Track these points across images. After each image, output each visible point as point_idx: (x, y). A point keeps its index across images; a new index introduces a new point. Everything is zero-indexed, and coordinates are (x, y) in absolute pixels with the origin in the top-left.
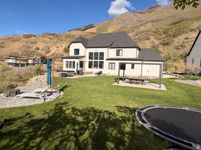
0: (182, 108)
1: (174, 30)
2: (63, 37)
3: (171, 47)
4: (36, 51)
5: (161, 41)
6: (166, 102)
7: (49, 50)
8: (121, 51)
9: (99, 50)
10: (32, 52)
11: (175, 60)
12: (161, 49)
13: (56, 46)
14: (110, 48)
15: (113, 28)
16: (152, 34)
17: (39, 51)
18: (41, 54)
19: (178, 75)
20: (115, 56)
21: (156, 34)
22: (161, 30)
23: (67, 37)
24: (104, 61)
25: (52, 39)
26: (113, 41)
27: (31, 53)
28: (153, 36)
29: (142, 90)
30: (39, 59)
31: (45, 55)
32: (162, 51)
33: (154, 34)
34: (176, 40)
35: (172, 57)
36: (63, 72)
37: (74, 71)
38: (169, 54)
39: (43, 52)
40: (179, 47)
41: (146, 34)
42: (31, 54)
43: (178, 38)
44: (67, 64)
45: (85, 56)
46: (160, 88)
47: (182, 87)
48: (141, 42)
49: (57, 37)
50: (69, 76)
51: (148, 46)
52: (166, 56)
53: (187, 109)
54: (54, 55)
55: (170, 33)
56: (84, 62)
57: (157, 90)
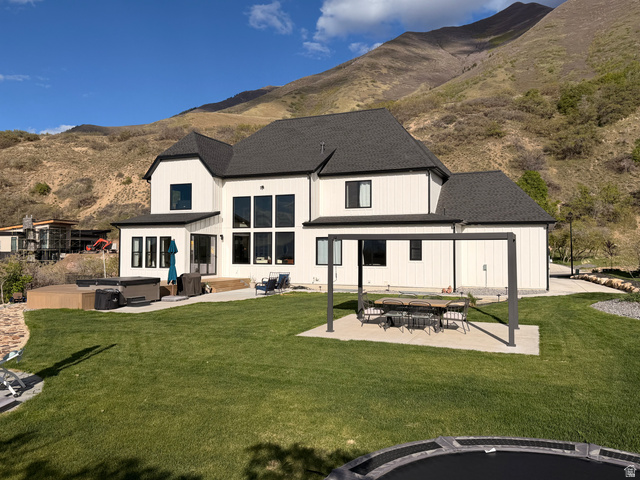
0: (572, 448)
1: (598, 95)
2: (150, 138)
3: (593, 164)
4: (34, 198)
5: (548, 142)
6: (507, 419)
7: (89, 194)
8: (364, 189)
9: (275, 187)
10: (20, 206)
11: (613, 218)
12: (551, 172)
13: (120, 175)
14: (321, 176)
15: (357, 97)
16: (513, 113)
17: (50, 199)
18: (54, 210)
19: (617, 281)
20: (340, 210)
21: (528, 115)
22: (547, 98)
23: (167, 138)
24: (298, 229)
25: (102, 148)
26: (332, 148)
27: (15, 210)
28: (515, 122)
29: (419, 359)
30: (41, 230)
31: (74, 216)
32: (556, 182)
33: (521, 113)
34: (610, 134)
35: (599, 206)
36: (102, 287)
37: (157, 280)
38: (585, 192)
39: (67, 202)
40: (624, 164)
41: (486, 115)
42: (12, 213)
43: (616, 128)
44: (137, 249)
45: (218, 213)
46: (511, 343)
47: (611, 338)
48: (471, 147)
49: (124, 138)
50: (129, 303)
51: (499, 161)
52: (574, 202)
53: (595, 453)
54: (112, 214)
55: (585, 107)
56: (213, 239)
57: (490, 357)
